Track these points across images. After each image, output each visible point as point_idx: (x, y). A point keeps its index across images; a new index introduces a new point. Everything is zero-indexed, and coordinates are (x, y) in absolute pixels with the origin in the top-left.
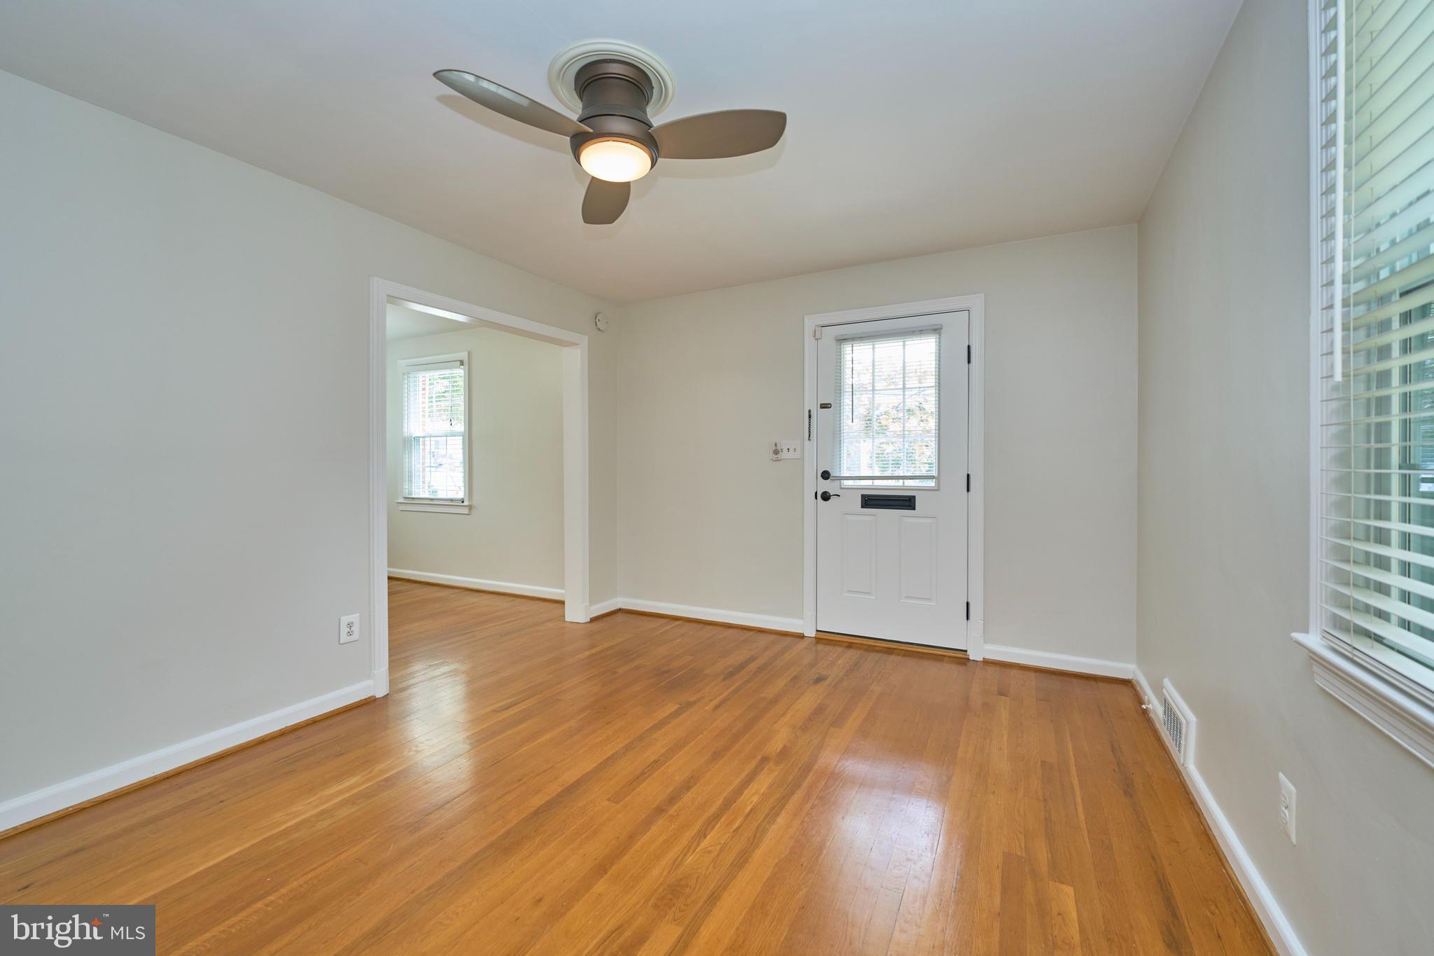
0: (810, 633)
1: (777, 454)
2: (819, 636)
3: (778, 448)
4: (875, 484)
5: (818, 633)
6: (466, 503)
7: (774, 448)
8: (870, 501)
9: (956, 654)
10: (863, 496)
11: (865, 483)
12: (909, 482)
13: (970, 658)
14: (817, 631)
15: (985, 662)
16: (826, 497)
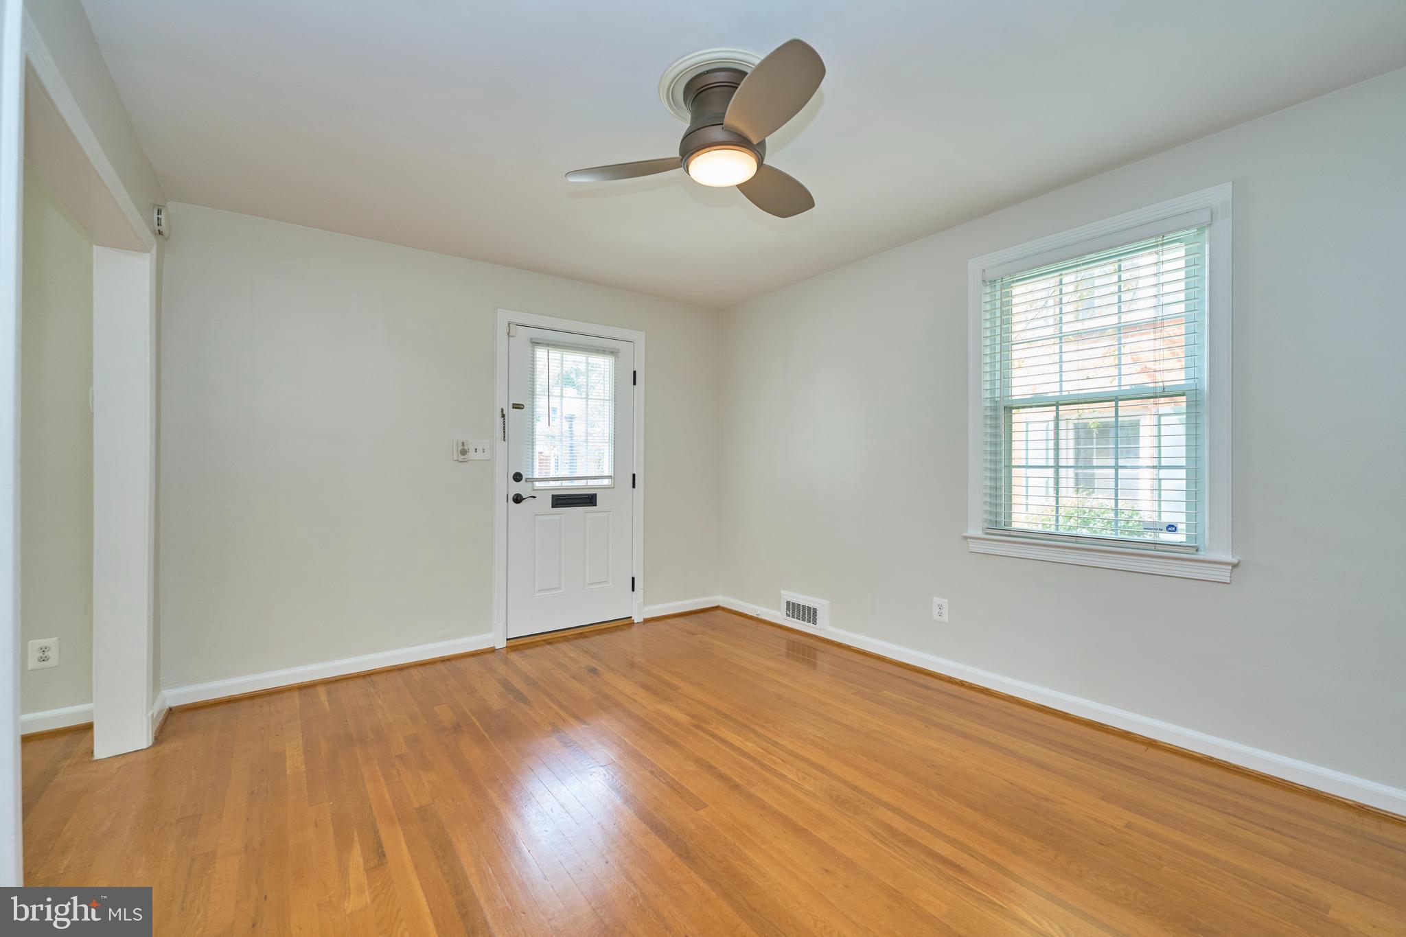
0: (502, 644)
1: (463, 455)
2: (511, 645)
3: (466, 447)
4: (563, 485)
5: (509, 641)
7: (461, 448)
8: (561, 501)
9: (627, 622)
10: (553, 496)
11: (552, 484)
12: (591, 483)
13: (635, 622)
14: (507, 639)
15: (646, 621)
16: (518, 499)
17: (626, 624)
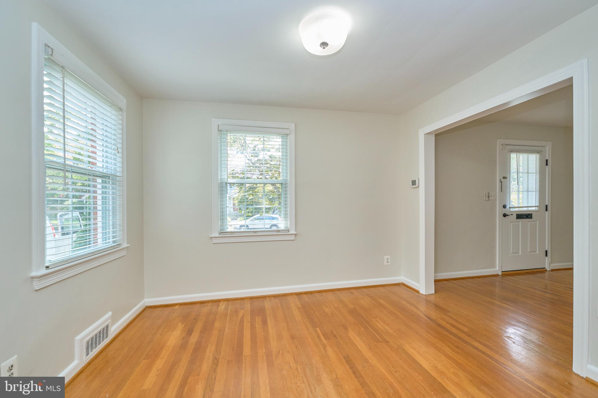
0: (500, 273)
1: (488, 198)
2: (503, 274)
3: (489, 195)
5: (503, 272)
6: (293, 232)
9: (544, 270)
10: (517, 214)
11: (517, 209)
12: (530, 209)
13: (547, 270)
14: (502, 272)
15: (552, 270)
16: (505, 215)
17: (543, 271)
